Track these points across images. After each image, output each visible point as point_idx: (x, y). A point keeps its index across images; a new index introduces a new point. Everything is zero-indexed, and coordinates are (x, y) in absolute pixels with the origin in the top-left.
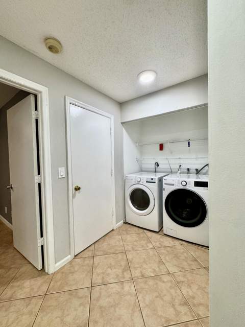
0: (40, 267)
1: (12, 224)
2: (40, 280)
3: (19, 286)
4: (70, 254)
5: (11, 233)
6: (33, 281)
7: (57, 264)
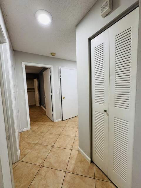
0: (52, 120)
1: (45, 109)
2: (52, 123)
3: (45, 125)
4: (60, 118)
5: (45, 112)
6: (50, 123)
7: (57, 120)
